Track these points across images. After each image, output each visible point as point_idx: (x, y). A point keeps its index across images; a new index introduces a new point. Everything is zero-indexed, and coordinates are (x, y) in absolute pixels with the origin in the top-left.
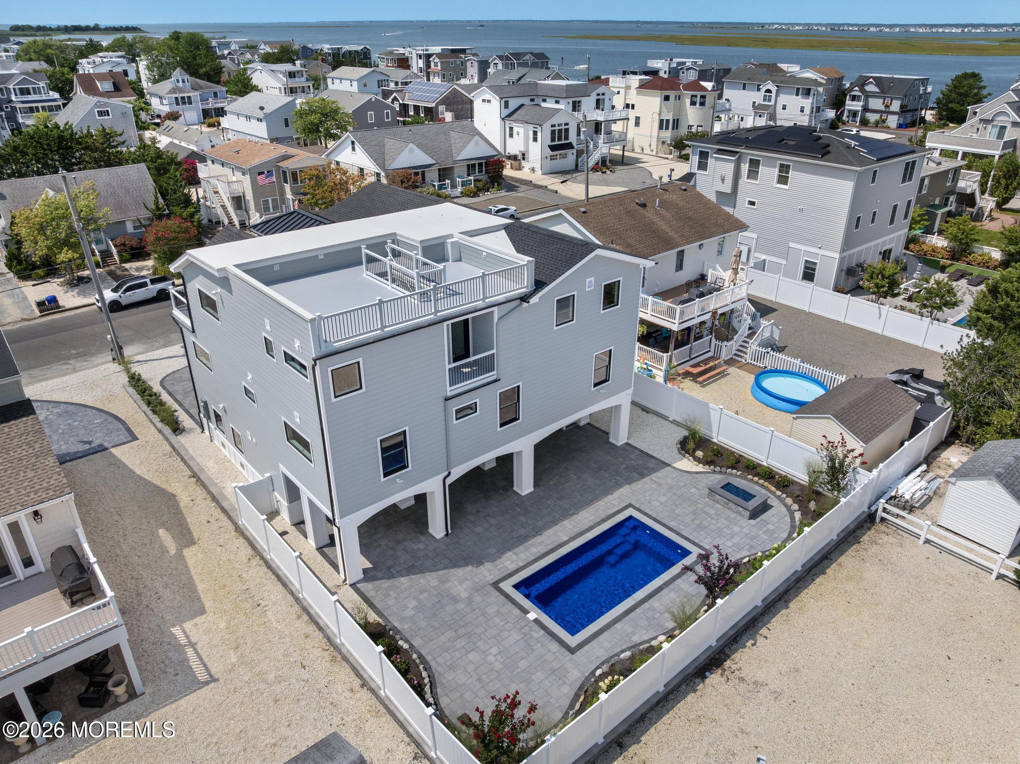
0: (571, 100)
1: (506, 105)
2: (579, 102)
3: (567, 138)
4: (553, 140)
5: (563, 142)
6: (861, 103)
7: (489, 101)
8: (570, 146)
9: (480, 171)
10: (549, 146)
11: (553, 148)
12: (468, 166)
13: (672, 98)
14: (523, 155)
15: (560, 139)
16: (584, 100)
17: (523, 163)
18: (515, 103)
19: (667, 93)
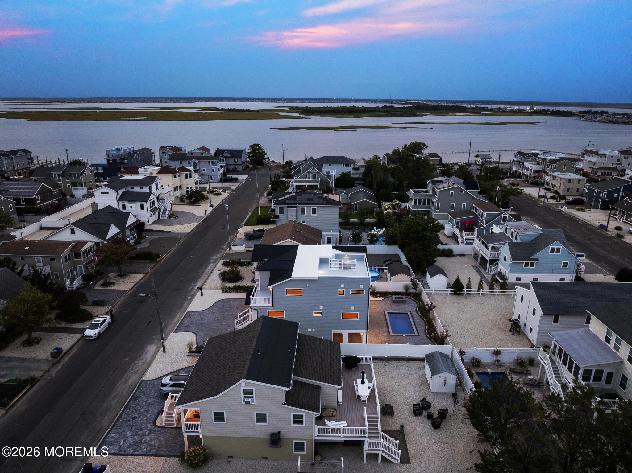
0: (148, 187)
3: (154, 205)
4: (151, 207)
6: (225, 162)
7: (107, 193)
8: (156, 208)
10: (150, 210)
12: (130, 229)
13: (177, 176)
18: (120, 192)
19: (175, 175)
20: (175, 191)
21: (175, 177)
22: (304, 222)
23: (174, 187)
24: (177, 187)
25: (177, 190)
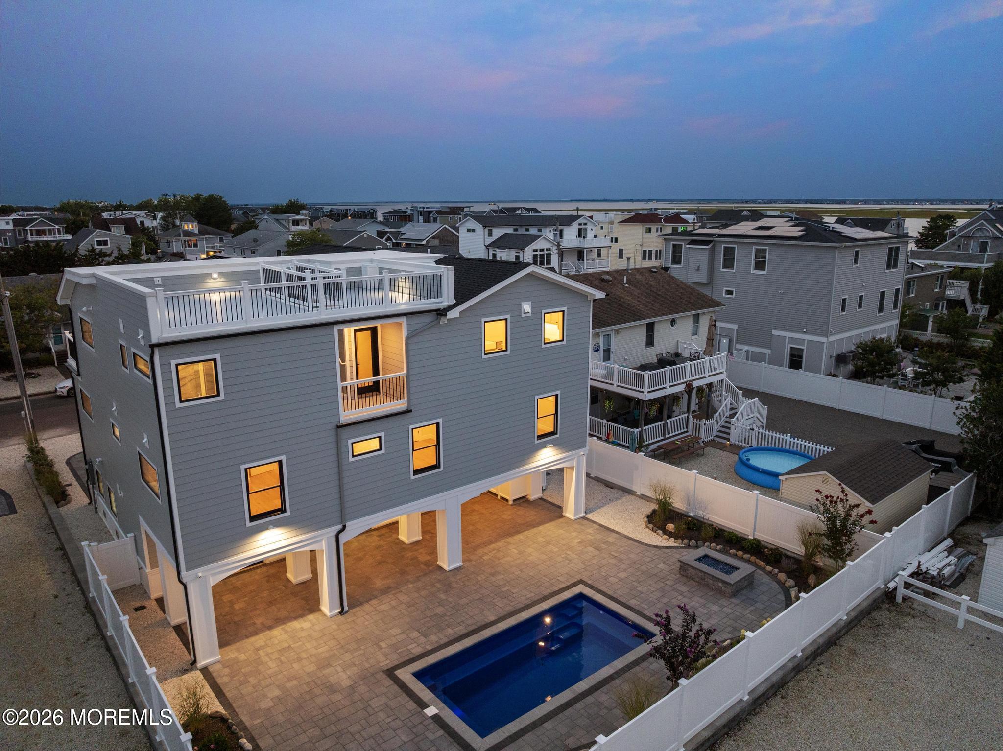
0: (553, 229)
1: (490, 234)
2: (561, 231)
3: (549, 262)
7: (473, 230)
13: (654, 229)
15: (542, 263)
16: (566, 229)
18: (498, 233)
19: (648, 225)
20: (644, 258)
21: (649, 230)
22: (730, 293)
23: (644, 252)
24: (650, 252)
25: (650, 259)
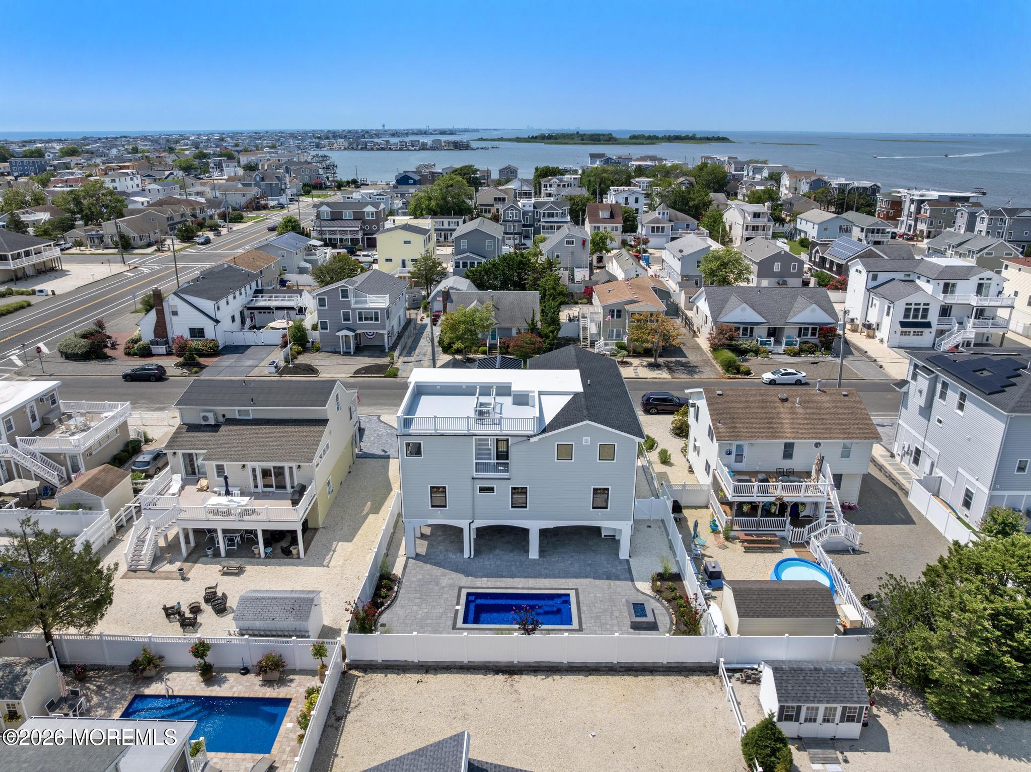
0: (942, 283)
1: (875, 278)
2: (954, 285)
3: (924, 316)
4: (906, 316)
5: (919, 320)
7: (860, 272)
8: (928, 325)
9: (813, 334)
10: (900, 322)
11: (903, 324)
12: (800, 329)
14: (878, 325)
15: (915, 316)
16: (960, 284)
17: (877, 333)
18: (884, 277)
22: (940, 422)
